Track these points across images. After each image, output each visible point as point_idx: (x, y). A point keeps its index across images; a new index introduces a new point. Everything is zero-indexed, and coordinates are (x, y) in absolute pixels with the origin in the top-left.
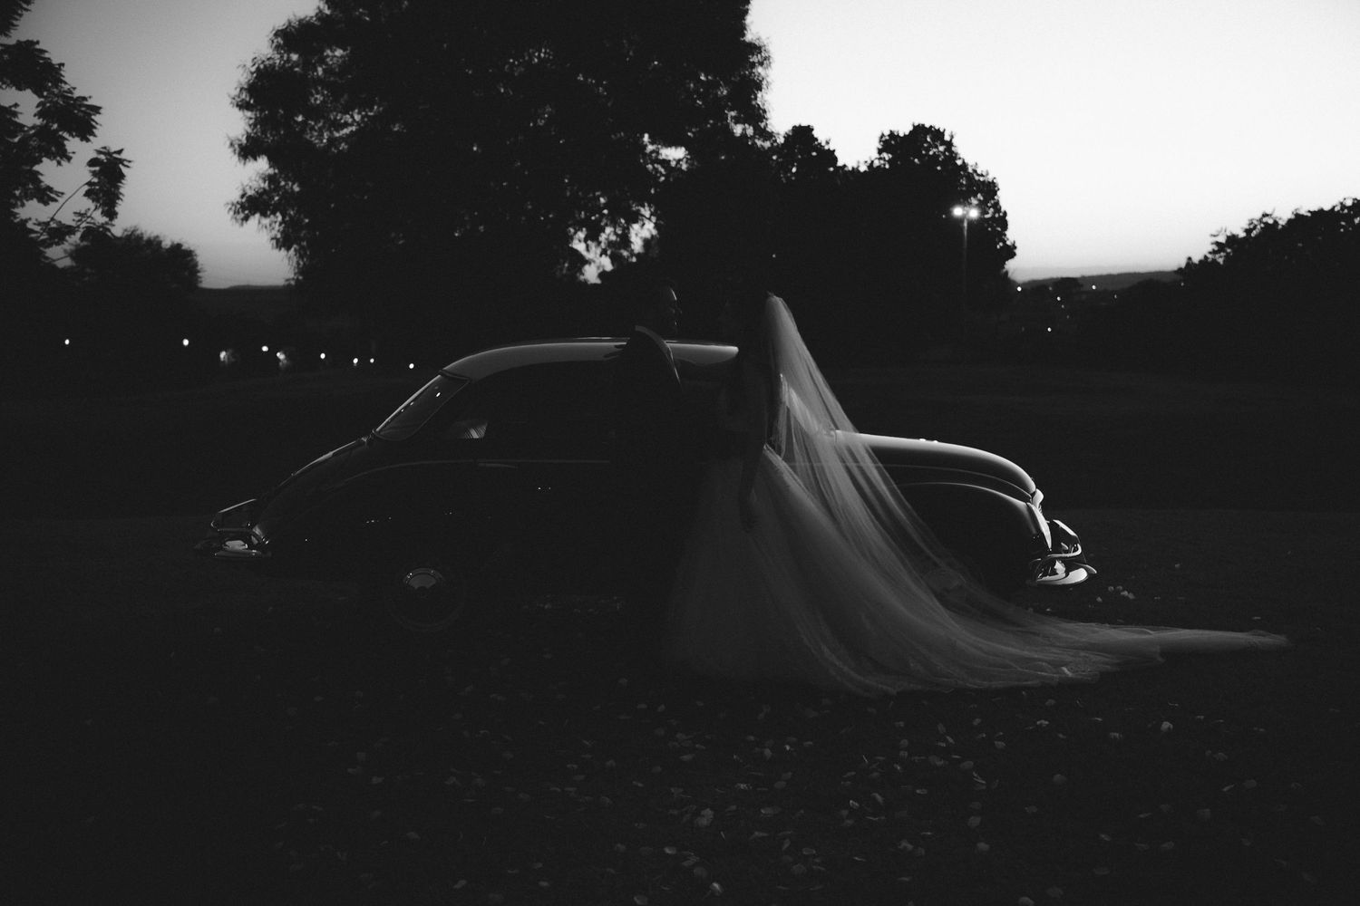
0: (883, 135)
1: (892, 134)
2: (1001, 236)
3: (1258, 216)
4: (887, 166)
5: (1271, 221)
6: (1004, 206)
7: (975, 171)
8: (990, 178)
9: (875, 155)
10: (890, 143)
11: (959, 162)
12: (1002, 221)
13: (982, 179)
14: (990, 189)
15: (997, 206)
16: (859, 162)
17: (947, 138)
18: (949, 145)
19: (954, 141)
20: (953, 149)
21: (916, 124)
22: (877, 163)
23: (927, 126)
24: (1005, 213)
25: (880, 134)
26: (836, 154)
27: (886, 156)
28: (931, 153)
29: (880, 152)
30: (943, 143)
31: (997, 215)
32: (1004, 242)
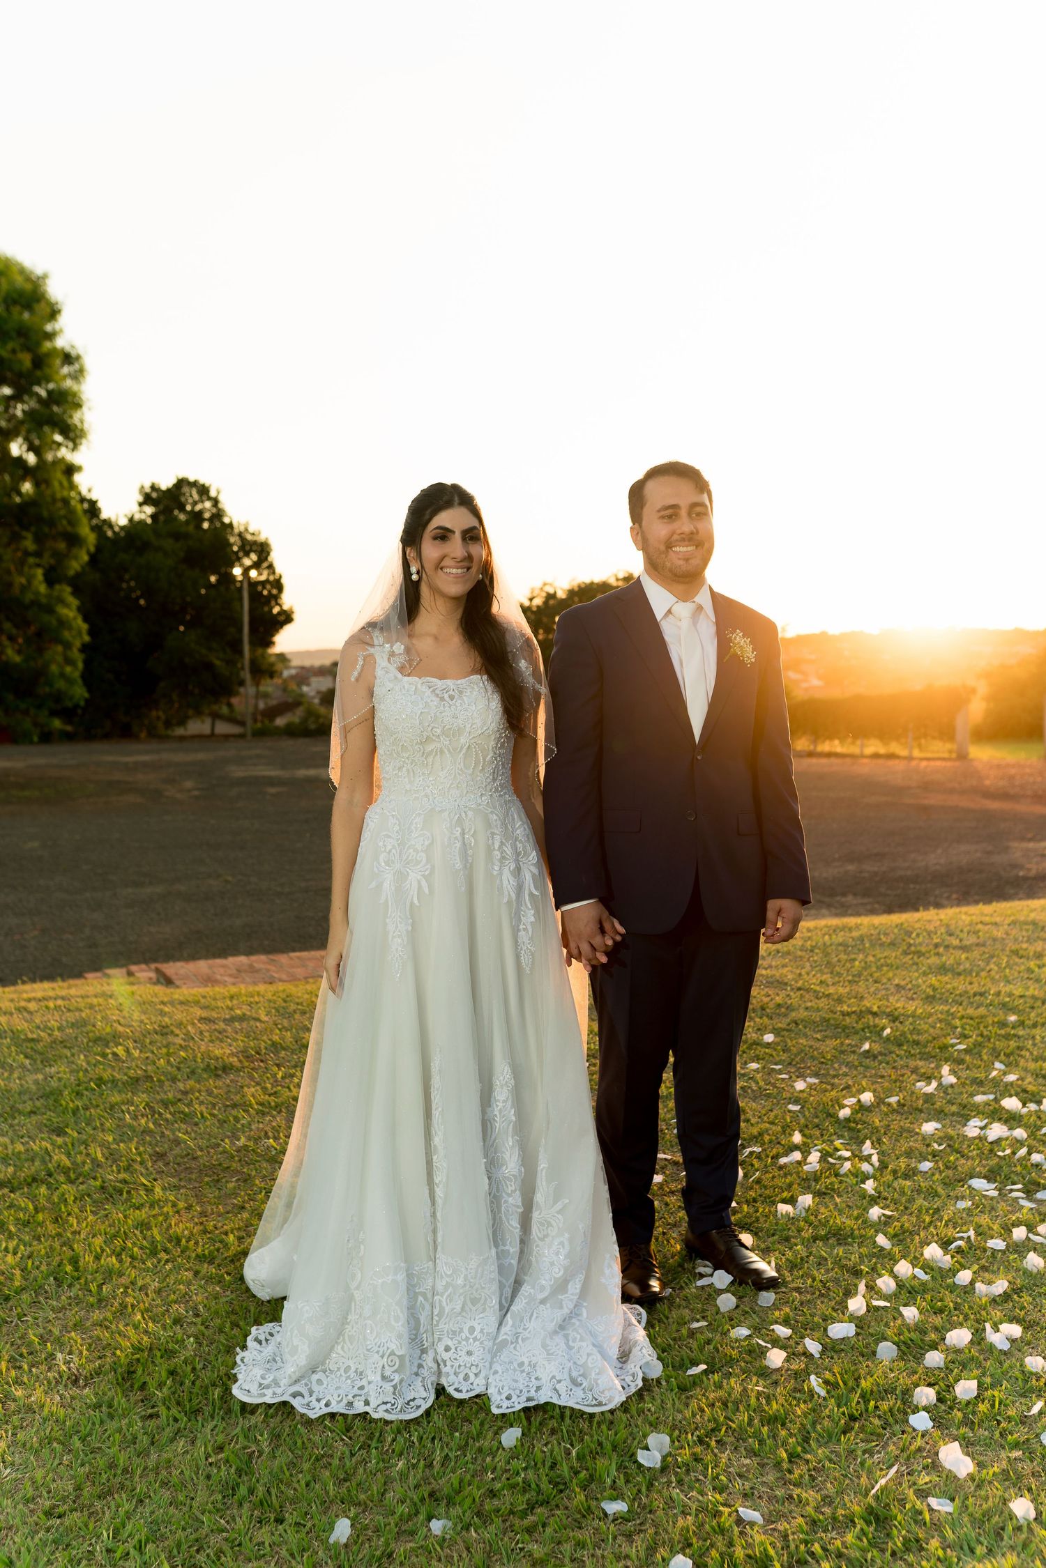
0: (142, 487)
1: (153, 487)
2: (276, 598)
3: (538, 585)
4: (149, 521)
5: (552, 591)
6: (279, 568)
7: (246, 530)
8: (262, 538)
9: (136, 508)
10: (151, 497)
11: (226, 520)
12: (278, 585)
13: (255, 538)
14: (262, 550)
15: (271, 567)
16: (117, 516)
17: (213, 494)
18: (216, 502)
19: (221, 498)
20: (220, 506)
21: (180, 477)
22: (137, 517)
23: (192, 479)
24: (280, 577)
25: (138, 486)
26: (100, 504)
27: (149, 510)
28: (198, 507)
29: (141, 504)
30: (209, 498)
31: (272, 578)
32: (281, 606)
